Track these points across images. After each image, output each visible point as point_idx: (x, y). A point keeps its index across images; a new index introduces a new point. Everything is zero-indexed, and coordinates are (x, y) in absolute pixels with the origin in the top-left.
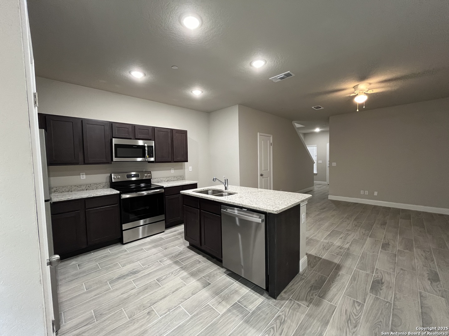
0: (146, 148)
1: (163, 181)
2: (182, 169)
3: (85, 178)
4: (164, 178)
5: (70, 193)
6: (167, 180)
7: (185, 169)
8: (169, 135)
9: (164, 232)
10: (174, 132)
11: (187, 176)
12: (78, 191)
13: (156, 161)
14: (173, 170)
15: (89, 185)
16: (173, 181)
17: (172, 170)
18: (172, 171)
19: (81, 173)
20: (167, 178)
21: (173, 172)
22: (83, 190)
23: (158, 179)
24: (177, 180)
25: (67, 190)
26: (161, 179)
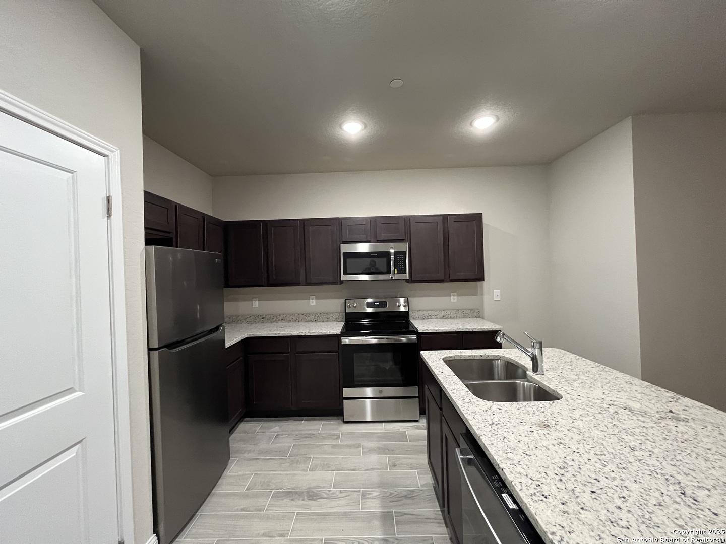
0: (392, 256)
1: (434, 317)
2: (476, 294)
3: (314, 304)
4: (435, 310)
5: (297, 323)
6: (441, 315)
7: (482, 294)
8: (440, 227)
9: (417, 421)
10: (451, 221)
11: (487, 309)
12: (306, 322)
13: (413, 279)
14: (456, 297)
15: (319, 315)
16: (454, 318)
17: (452, 297)
18: (454, 299)
19: (311, 297)
20: (441, 310)
21: (455, 301)
22: (311, 321)
23: (424, 312)
24: (465, 317)
25: (295, 319)
26: (430, 312)
